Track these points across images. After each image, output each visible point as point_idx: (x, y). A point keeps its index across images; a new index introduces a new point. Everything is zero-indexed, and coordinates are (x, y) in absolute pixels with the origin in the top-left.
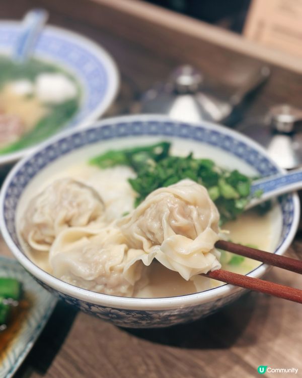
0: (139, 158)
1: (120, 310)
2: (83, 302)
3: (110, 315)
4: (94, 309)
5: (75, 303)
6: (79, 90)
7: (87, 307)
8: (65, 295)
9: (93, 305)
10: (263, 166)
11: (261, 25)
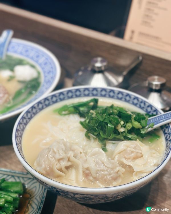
0: (82, 109)
1: (92, 195)
2: (71, 193)
3: (85, 198)
4: (76, 196)
5: (66, 193)
6: (39, 73)
7: (73, 195)
8: (61, 190)
9: (77, 194)
11: (133, 32)
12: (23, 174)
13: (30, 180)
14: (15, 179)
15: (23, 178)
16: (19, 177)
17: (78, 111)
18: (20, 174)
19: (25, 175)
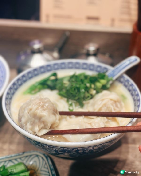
10: (99, 69)
12: (19, 155)
13: (27, 158)
14: (13, 162)
15: (20, 158)
16: (16, 159)
17: (46, 86)
18: (16, 156)
19: (21, 155)
